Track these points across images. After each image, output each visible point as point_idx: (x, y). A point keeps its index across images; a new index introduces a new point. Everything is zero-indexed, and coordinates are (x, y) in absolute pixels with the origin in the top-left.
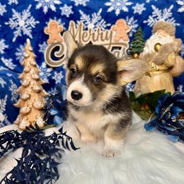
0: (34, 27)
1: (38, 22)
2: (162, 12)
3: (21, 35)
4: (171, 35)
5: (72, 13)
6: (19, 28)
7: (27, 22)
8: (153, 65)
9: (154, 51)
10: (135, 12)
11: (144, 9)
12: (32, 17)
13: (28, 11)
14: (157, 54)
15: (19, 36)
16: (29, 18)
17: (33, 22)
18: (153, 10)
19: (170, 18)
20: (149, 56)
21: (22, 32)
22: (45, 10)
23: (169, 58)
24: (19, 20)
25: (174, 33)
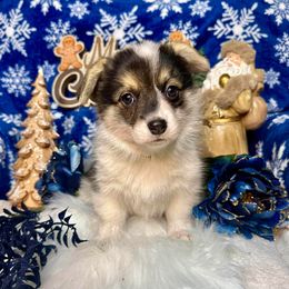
0: (28, 37)
1: (34, 29)
2: (239, 14)
3: (9, 51)
4: (248, 63)
5: (88, 13)
6: (7, 40)
7: (18, 30)
8: (215, 108)
9: (218, 86)
10: (193, 14)
11: (210, 9)
12: (25, 22)
13: (18, 11)
14: (223, 91)
15: (6, 53)
16: (21, 23)
17: (26, 30)
18: (224, 11)
19: (251, 25)
20: (210, 94)
21: (11, 46)
22: (45, 9)
23: (241, 98)
24: (6, 26)
25: (253, 59)
